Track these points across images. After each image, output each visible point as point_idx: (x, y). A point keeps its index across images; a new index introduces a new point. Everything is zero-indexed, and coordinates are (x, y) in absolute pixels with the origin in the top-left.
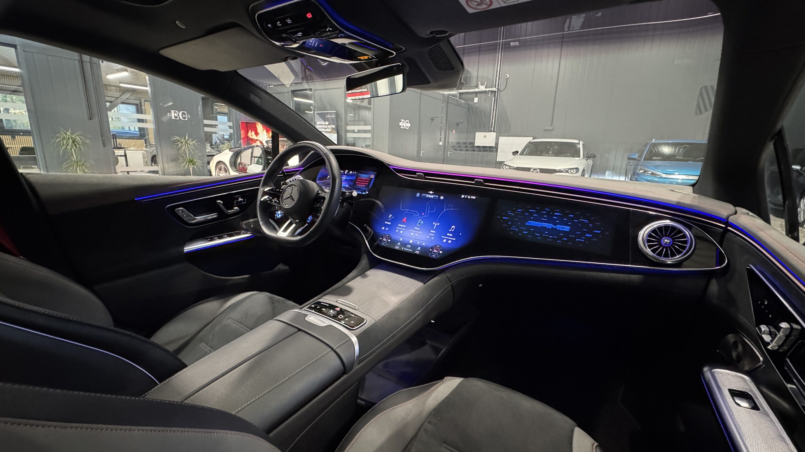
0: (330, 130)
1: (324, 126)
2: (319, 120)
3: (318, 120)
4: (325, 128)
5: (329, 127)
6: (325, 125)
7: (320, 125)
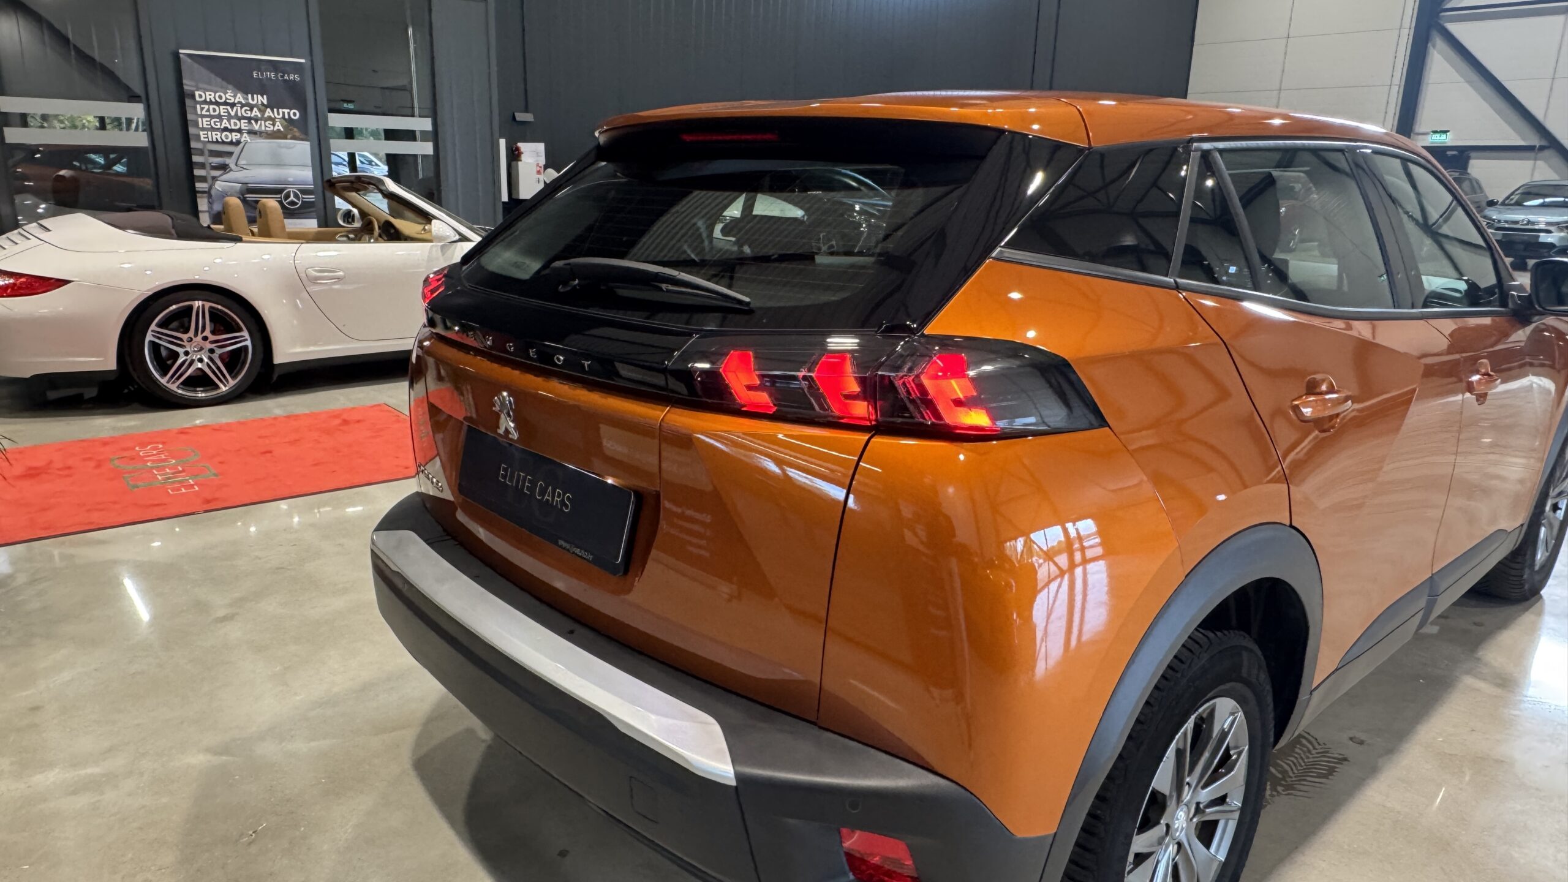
0: (279, 126)
1: (242, 112)
2: (209, 83)
3: (201, 85)
4: (249, 119)
5: (268, 113)
6: (252, 108)
7: (217, 104)
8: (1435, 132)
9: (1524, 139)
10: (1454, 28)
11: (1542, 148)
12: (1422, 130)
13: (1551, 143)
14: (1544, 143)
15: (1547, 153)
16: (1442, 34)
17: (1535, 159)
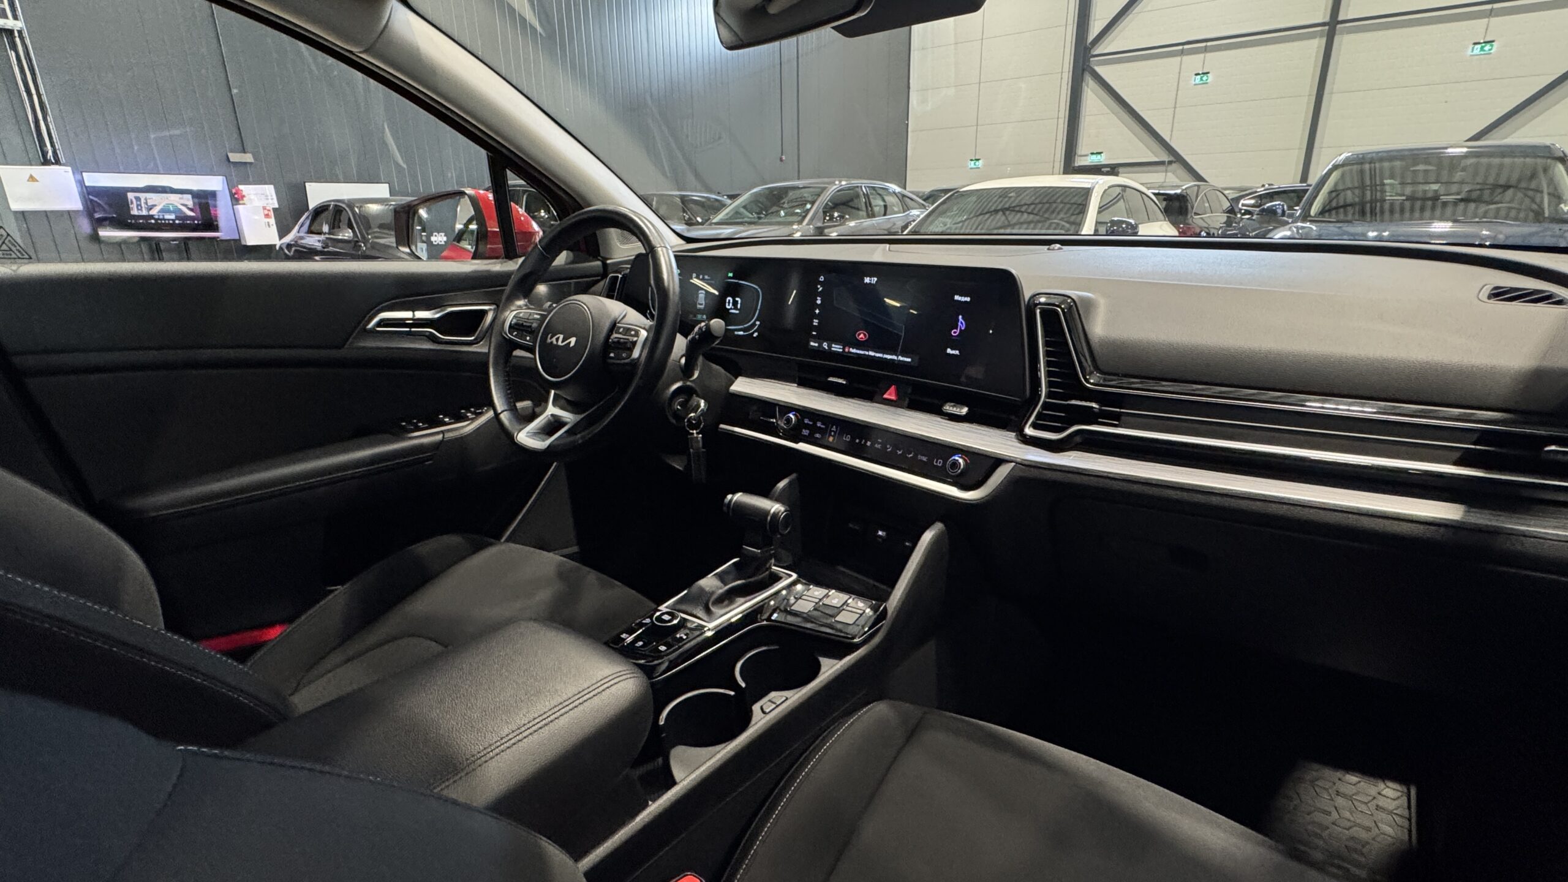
8: (1092, 154)
9: (1156, 156)
10: (1100, 70)
11: (1170, 163)
12: (1083, 153)
13: (1177, 159)
14: (1172, 158)
15: (1174, 165)
16: (1092, 75)
17: (1166, 171)
